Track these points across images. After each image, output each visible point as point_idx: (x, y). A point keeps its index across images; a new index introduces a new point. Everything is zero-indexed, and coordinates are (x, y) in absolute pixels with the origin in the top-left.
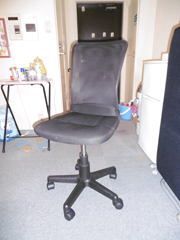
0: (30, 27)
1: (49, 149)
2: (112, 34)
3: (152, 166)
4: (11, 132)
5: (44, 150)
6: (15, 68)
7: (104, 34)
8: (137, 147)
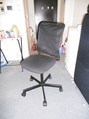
0: (9, 8)
1: (23, 71)
2: (52, 8)
3: (72, 80)
4: (3, 62)
5: (20, 72)
6: (3, 31)
7: (48, 8)
8: (64, 69)
